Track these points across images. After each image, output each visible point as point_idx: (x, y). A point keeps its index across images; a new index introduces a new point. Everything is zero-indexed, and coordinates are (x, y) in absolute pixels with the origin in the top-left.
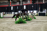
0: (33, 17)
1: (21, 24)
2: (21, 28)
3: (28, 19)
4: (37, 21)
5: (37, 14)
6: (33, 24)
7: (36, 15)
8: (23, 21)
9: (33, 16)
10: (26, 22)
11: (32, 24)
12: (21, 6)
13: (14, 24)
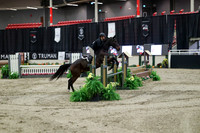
0: (149, 74)
1: (96, 103)
2: (97, 120)
3: (124, 83)
4: (163, 88)
5: (164, 58)
6: (149, 102)
7: (159, 65)
8: (105, 91)
9: (148, 67)
10: (117, 92)
11: (143, 103)
12: (97, 25)
13: (69, 103)
